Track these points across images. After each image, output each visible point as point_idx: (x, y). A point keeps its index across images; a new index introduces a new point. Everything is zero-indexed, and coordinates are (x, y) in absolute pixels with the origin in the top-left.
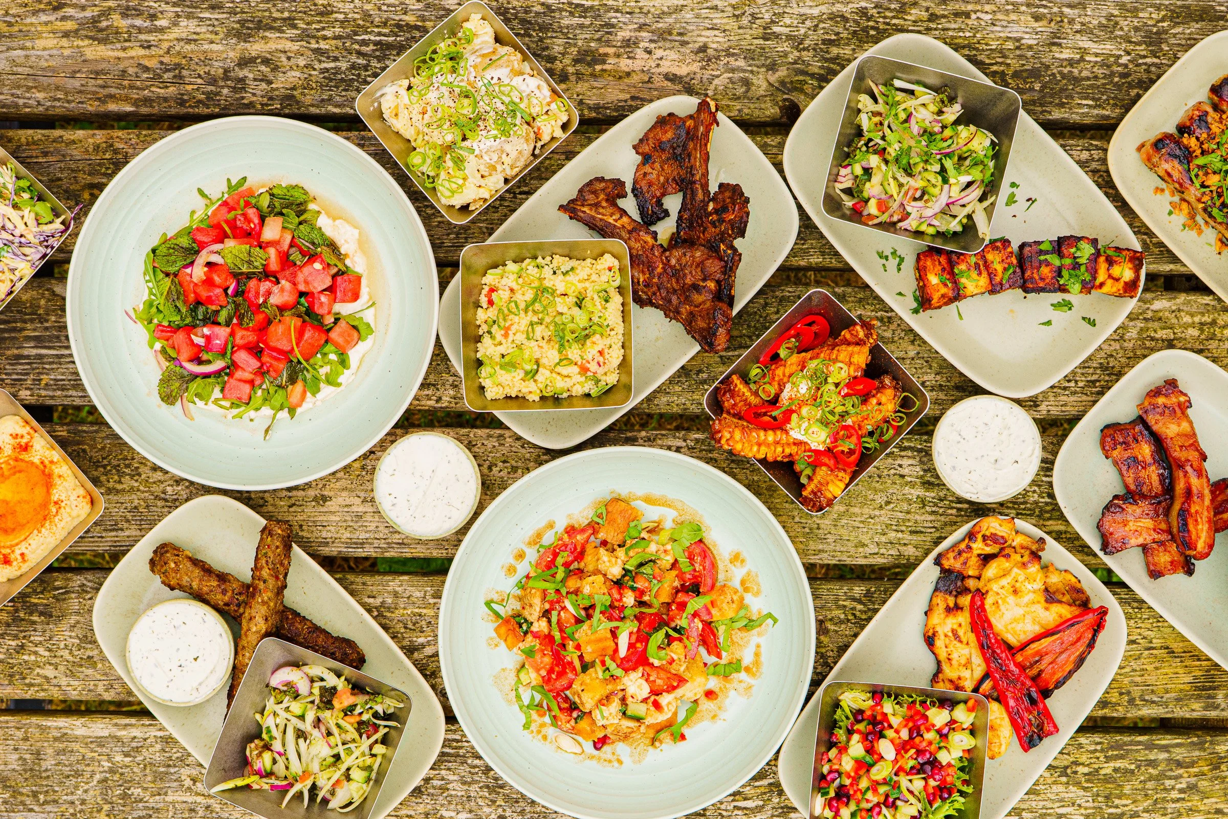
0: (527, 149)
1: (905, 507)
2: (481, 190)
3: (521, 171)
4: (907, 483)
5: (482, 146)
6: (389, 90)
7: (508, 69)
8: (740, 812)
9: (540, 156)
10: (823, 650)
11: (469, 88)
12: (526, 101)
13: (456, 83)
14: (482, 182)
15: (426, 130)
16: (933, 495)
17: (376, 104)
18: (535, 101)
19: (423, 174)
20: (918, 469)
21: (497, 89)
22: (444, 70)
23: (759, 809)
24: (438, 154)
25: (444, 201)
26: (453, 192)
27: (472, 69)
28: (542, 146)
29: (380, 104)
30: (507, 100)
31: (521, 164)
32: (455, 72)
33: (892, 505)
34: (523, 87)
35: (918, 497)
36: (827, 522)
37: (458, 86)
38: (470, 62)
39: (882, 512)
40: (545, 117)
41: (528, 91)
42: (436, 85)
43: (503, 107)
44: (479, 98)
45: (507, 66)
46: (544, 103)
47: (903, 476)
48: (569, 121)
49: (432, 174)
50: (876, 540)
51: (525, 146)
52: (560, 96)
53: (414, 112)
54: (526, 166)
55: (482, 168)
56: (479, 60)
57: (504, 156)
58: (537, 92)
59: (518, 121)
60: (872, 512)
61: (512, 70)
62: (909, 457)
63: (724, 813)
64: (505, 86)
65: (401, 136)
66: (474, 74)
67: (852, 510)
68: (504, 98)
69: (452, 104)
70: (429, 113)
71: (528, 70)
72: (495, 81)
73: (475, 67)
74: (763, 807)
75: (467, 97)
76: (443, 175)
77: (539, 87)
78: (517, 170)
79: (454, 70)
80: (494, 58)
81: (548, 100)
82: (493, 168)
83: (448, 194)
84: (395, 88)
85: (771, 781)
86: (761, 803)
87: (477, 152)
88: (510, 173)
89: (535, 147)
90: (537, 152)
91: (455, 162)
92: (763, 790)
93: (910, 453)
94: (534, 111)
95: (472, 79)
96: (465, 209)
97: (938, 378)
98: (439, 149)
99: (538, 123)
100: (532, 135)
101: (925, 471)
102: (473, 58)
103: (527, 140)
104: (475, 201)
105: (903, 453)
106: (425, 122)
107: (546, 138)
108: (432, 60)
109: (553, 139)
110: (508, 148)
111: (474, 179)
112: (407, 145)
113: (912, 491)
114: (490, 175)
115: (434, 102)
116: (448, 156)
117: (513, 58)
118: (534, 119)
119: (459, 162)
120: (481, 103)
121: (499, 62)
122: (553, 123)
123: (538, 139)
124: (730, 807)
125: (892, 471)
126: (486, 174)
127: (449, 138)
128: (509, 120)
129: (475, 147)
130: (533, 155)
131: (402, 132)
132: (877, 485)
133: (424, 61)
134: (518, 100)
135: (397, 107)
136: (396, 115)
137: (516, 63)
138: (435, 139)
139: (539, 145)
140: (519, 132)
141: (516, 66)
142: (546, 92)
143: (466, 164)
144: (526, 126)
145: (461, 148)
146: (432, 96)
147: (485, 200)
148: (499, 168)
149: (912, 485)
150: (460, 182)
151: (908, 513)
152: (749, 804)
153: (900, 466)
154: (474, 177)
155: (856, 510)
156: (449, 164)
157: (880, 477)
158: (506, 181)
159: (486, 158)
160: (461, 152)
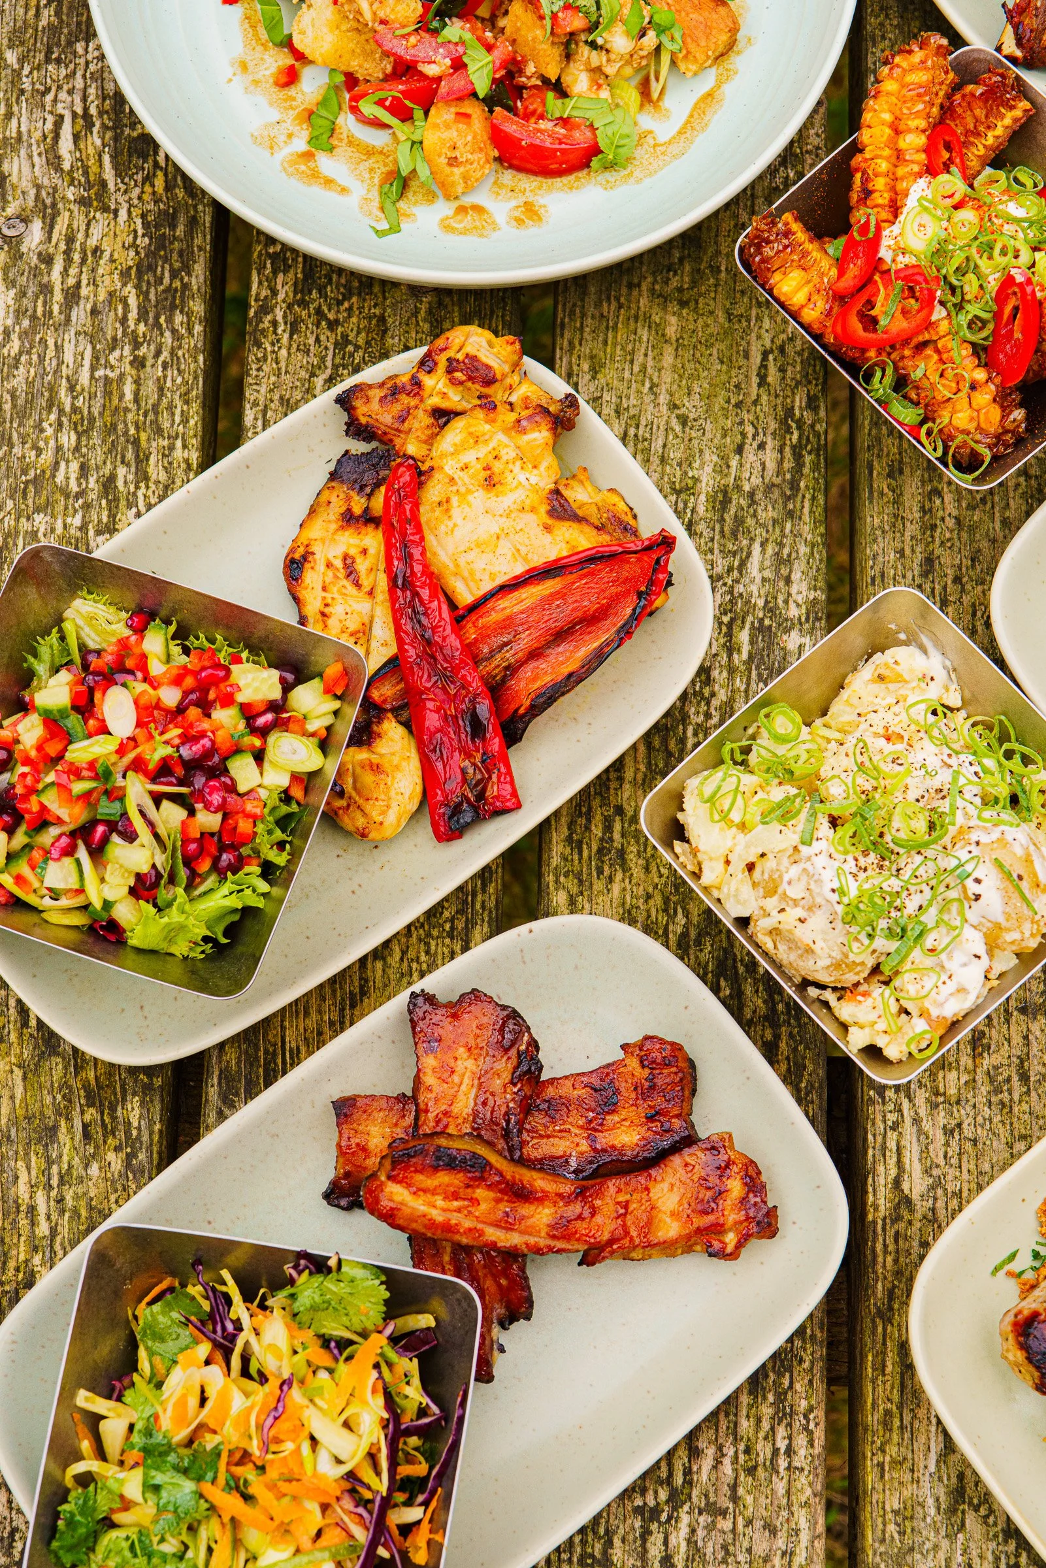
0: (818, 969)
1: (675, 455)
2: (720, 865)
3: (766, 954)
4: (725, 458)
5: (822, 861)
6: (935, 664)
7: (1001, 919)
8: (49, 125)
9: (804, 998)
10: (376, 289)
11: (952, 830)
12: (929, 961)
13: (960, 803)
14: (738, 866)
15: (851, 742)
16: (701, 509)
17: (902, 636)
18: (929, 983)
19: (753, 737)
20: (756, 481)
21: (953, 894)
22: (987, 779)
23: (54, 162)
24: (799, 769)
25: (693, 783)
26: (711, 800)
27: (995, 835)
28: (826, 1004)
29: (906, 643)
30: (930, 917)
31: (783, 954)
32: (985, 804)
33: (678, 428)
34: (959, 957)
35: (696, 480)
36: (643, 302)
37: (956, 808)
38: (1011, 833)
39: (664, 409)
40: (894, 1008)
41: (952, 966)
42: (953, 761)
43: (911, 906)
44: (929, 853)
45: (1008, 917)
46: (927, 1004)
47: (740, 450)
48: (887, 1062)
49: (753, 758)
50: (606, 396)
51: (824, 962)
52: (943, 1039)
53: (889, 717)
54: (779, 967)
55: (770, 864)
56: (1019, 852)
57: (799, 912)
58: (951, 986)
59: (882, 943)
60: (664, 388)
61: (998, 926)
62: (780, 463)
63: (49, 98)
64: (961, 912)
65: (837, 694)
66: (984, 839)
67: (669, 351)
68: (933, 911)
69: (912, 795)
70: (889, 748)
71: (999, 968)
72: (973, 888)
73: (1002, 841)
74: (58, 169)
75: (932, 827)
76: (748, 781)
77: (962, 990)
78: (769, 945)
79: (989, 801)
80: (1025, 885)
81: (935, 1012)
82: (771, 891)
83: (708, 791)
84: (941, 675)
85: (111, 186)
86: (66, 166)
87: (805, 850)
88: (760, 927)
89: (823, 987)
90: (813, 992)
91: (780, 805)
92: (94, 169)
93: (787, 465)
94: (905, 981)
95: (974, 837)
96: (677, 832)
97: (950, 522)
98: (809, 769)
99: (877, 990)
100: (850, 978)
101: (752, 494)
102: (1022, 837)
103: (837, 966)
104: (694, 852)
105: (787, 449)
106: (869, 740)
107: (845, 1010)
108: (1009, 755)
109: (844, 1027)
110: (818, 921)
111: (743, 848)
112: (815, 707)
113: (708, 469)
114: (755, 885)
115: (916, 757)
116: (794, 791)
117: (1027, 928)
118: (886, 983)
119: (784, 813)
120: (918, 859)
121: (1016, 896)
122: (881, 1026)
123: (841, 991)
124: (60, 109)
125: (750, 430)
126: (757, 873)
127: (835, 790)
128: (883, 924)
129: (817, 846)
130: (805, 983)
131: (844, 694)
132: (721, 400)
133: (1003, 738)
134: (929, 942)
135: (900, 680)
136: (881, 678)
137: (1015, 936)
138: (832, 761)
139: (829, 996)
140: (855, 946)
141: (1009, 937)
142: (952, 1008)
143: (776, 826)
144: (870, 962)
145: (814, 814)
146: (928, 752)
147: (697, 876)
148: (772, 903)
149: (722, 468)
150: (736, 816)
151: (663, 460)
152: (66, 144)
153: (762, 446)
154: (747, 846)
155: (668, 359)
156: (777, 794)
157: (738, 405)
158: (743, 922)
159: (794, 871)
160: (804, 815)
